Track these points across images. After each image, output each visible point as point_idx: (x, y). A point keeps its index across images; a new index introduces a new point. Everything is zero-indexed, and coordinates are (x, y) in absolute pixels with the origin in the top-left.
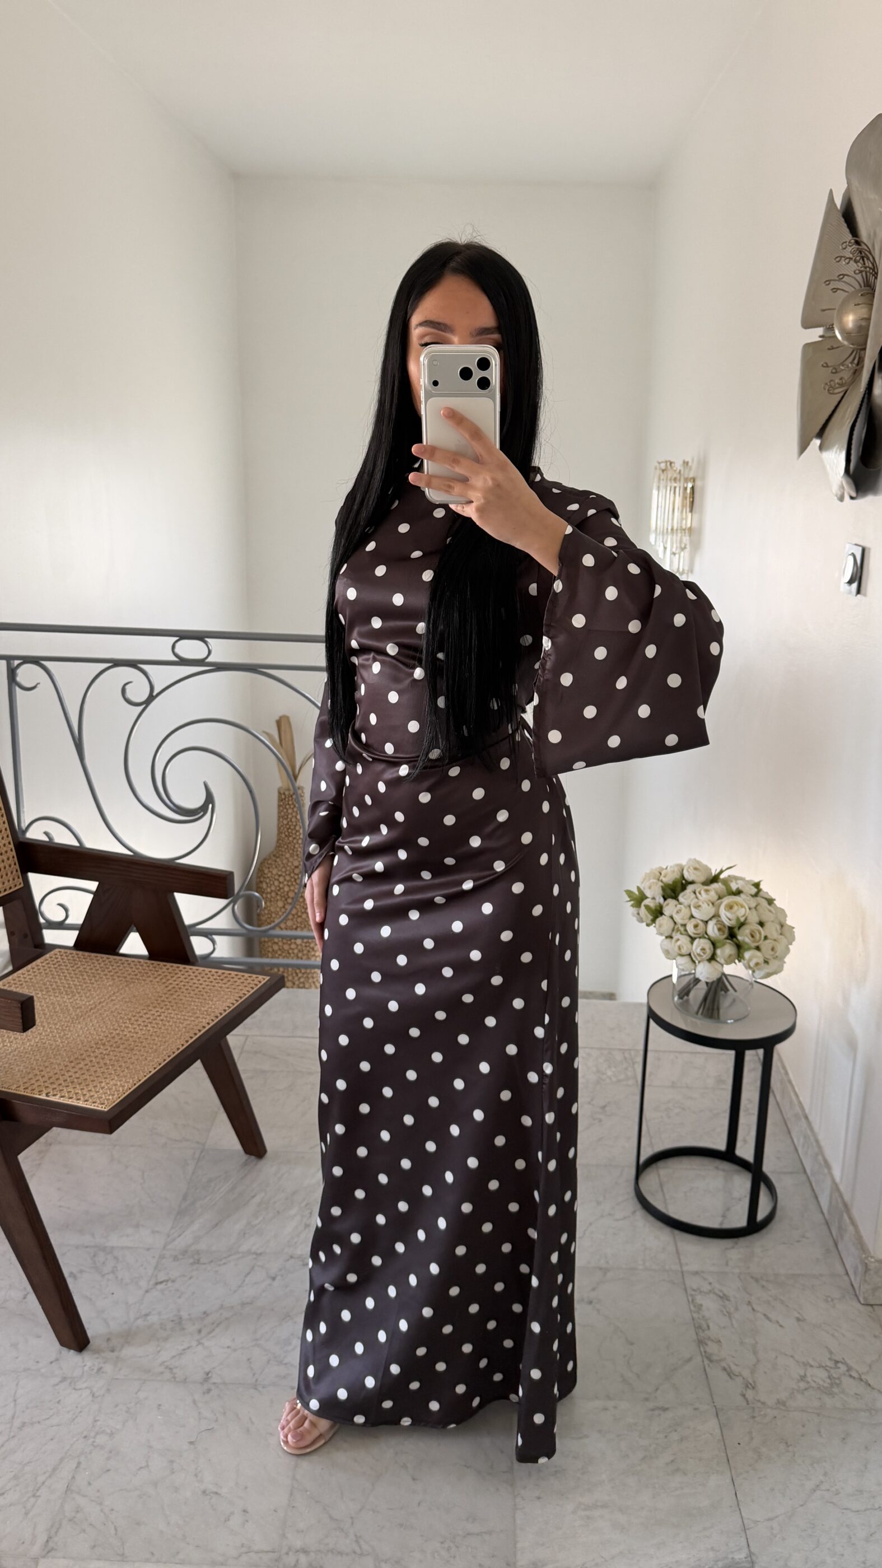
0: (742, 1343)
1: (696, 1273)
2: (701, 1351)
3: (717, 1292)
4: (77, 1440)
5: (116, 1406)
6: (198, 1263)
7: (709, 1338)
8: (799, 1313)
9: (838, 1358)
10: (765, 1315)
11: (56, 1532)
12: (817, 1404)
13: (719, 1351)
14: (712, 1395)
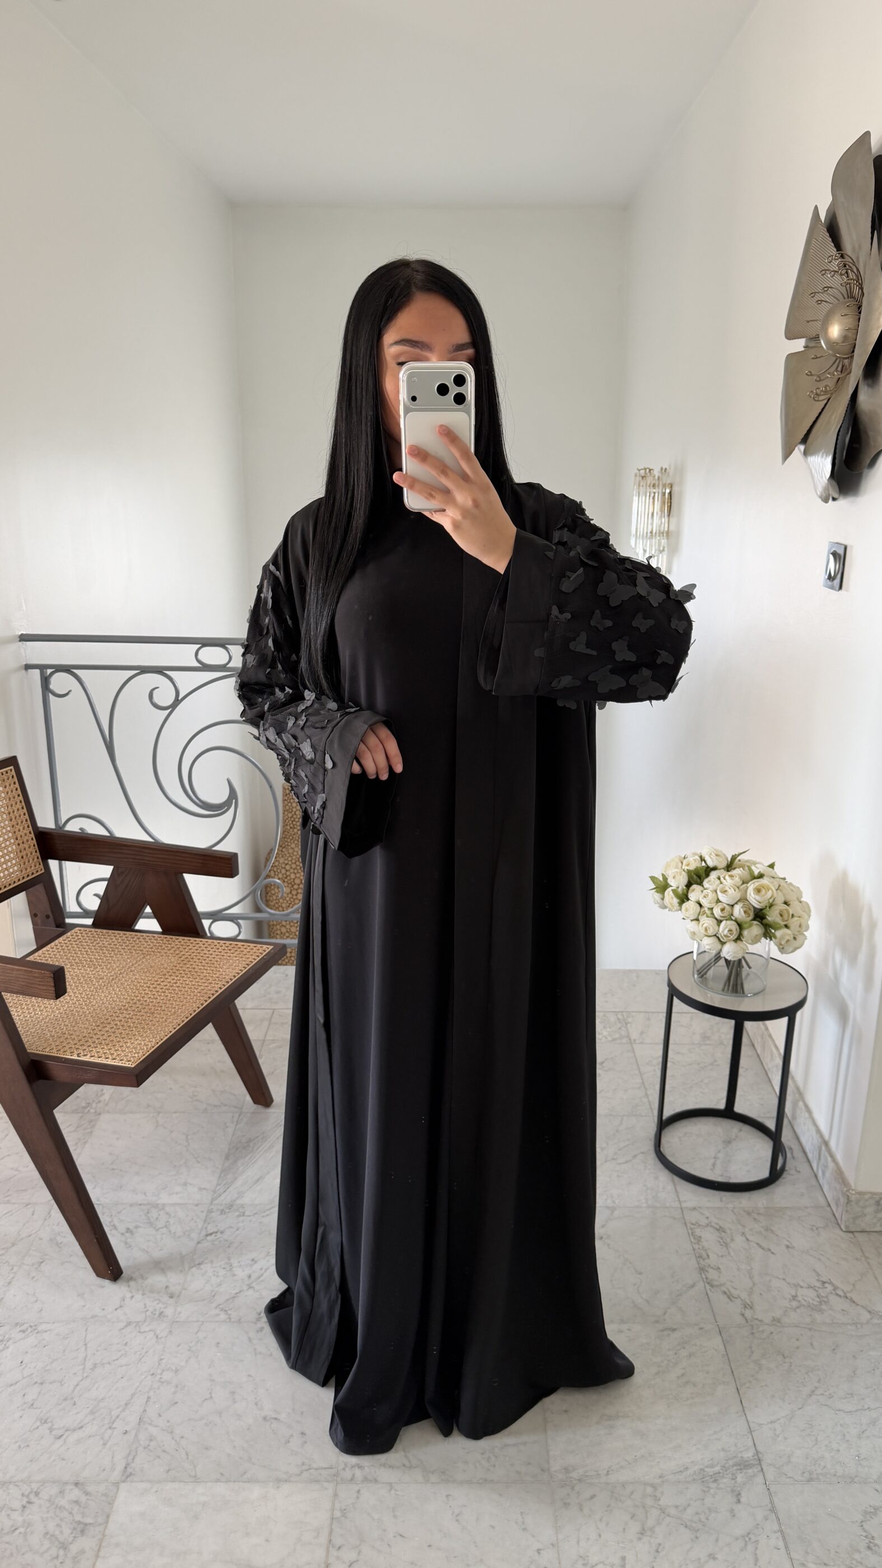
0: (738, 1270)
1: (694, 1209)
2: (703, 1278)
3: (713, 1224)
4: (146, 1377)
5: (179, 1345)
6: (243, 1215)
7: (709, 1265)
8: (788, 1241)
9: (825, 1281)
10: (758, 1244)
11: (133, 1459)
12: (808, 1320)
13: (719, 1277)
14: (714, 1315)
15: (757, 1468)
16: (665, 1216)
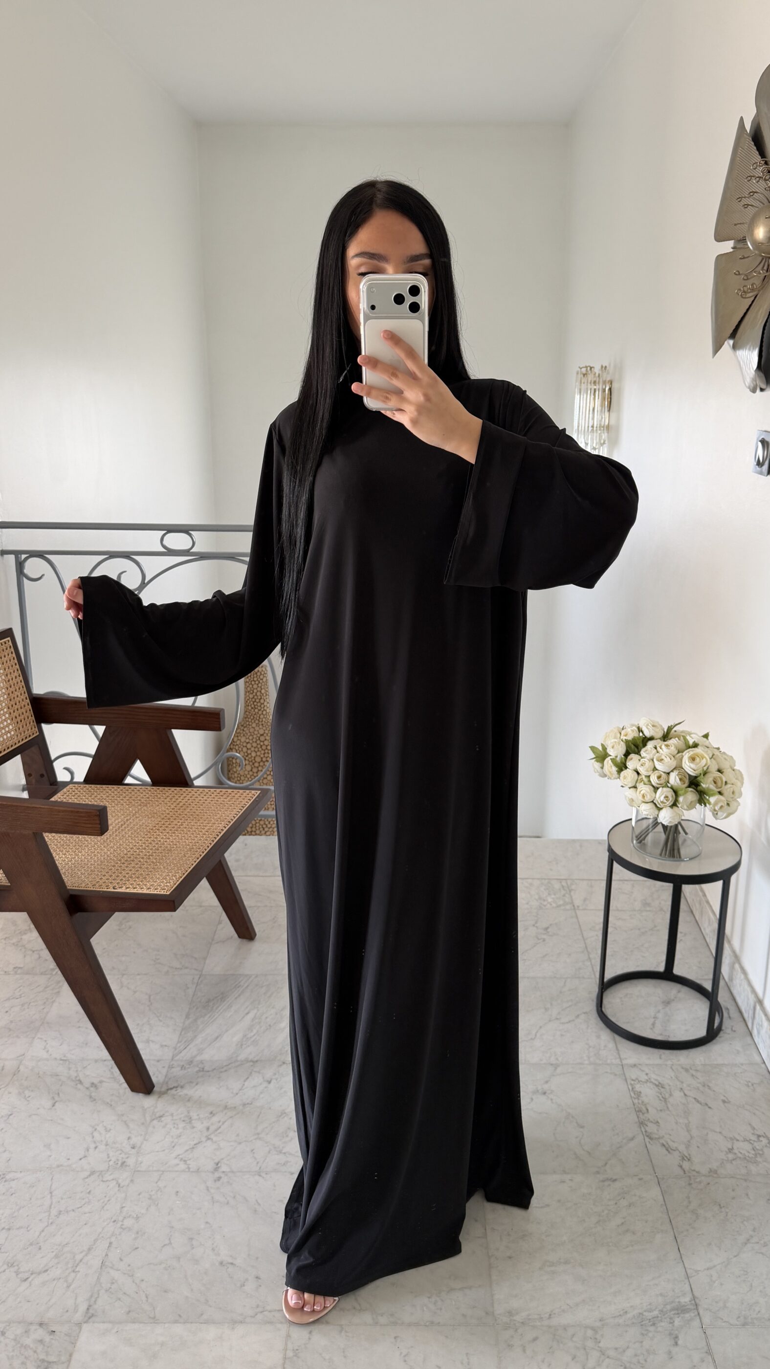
0: (677, 1123)
1: (635, 1065)
2: (642, 1131)
3: (652, 1080)
4: (108, 1224)
5: (139, 1194)
6: (203, 1071)
7: (649, 1119)
8: (725, 1096)
9: (761, 1135)
10: (695, 1099)
11: (95, 1302)
12: (744, 1171)
13: (658, 1131)
14: (653, 1168)
15: (694, 1313)
16: (607, 1072)
